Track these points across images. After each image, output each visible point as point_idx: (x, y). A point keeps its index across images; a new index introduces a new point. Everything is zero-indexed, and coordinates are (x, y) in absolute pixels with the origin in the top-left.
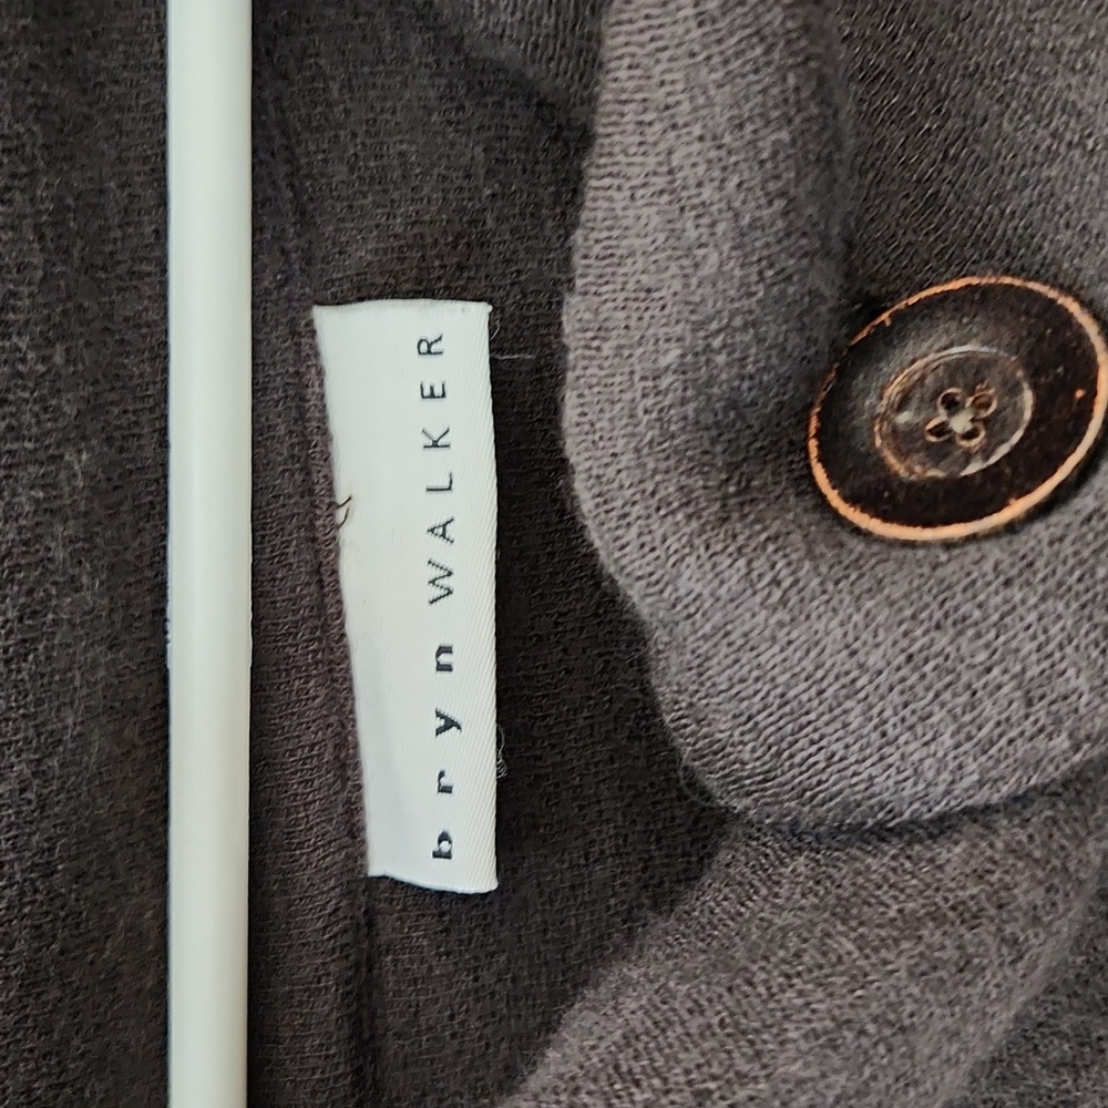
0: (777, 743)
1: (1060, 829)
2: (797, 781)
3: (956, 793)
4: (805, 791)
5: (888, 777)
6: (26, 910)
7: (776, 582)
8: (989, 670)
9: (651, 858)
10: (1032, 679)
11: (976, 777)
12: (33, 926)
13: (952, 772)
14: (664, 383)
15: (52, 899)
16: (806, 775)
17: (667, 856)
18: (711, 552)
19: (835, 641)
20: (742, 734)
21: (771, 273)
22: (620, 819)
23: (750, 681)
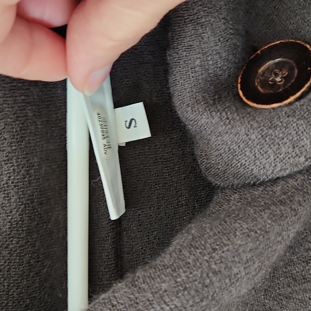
0: (228, 162)
1: (306, 182)
2: (233, 172)
3: (275, 173)
4: (235, 174)
5: (257, 169)
6: (27, 212)
7: (228, 118)
8: (283, 139)
9: (195, 206)
10: (295, 141)
11: (280, 168)
12: (28, 217)
13: (274, 167)
14: (197, 69)
15: (34, 209)
16: (235, 170)
17: (199, 205)
18: (211, 111)
19: (243, 132)
20: (219, 160)
21: (222, 39)
22: (187, 195)
23: (221, 145)
